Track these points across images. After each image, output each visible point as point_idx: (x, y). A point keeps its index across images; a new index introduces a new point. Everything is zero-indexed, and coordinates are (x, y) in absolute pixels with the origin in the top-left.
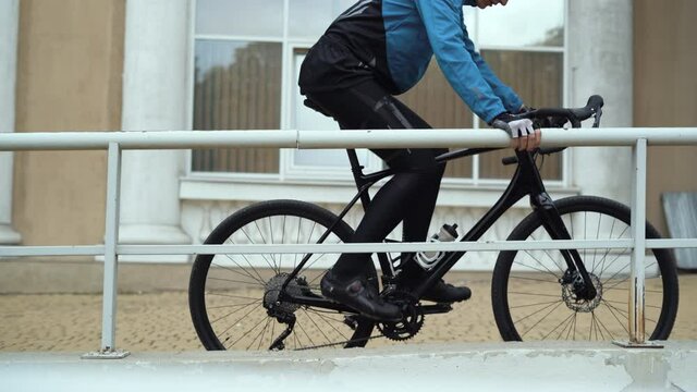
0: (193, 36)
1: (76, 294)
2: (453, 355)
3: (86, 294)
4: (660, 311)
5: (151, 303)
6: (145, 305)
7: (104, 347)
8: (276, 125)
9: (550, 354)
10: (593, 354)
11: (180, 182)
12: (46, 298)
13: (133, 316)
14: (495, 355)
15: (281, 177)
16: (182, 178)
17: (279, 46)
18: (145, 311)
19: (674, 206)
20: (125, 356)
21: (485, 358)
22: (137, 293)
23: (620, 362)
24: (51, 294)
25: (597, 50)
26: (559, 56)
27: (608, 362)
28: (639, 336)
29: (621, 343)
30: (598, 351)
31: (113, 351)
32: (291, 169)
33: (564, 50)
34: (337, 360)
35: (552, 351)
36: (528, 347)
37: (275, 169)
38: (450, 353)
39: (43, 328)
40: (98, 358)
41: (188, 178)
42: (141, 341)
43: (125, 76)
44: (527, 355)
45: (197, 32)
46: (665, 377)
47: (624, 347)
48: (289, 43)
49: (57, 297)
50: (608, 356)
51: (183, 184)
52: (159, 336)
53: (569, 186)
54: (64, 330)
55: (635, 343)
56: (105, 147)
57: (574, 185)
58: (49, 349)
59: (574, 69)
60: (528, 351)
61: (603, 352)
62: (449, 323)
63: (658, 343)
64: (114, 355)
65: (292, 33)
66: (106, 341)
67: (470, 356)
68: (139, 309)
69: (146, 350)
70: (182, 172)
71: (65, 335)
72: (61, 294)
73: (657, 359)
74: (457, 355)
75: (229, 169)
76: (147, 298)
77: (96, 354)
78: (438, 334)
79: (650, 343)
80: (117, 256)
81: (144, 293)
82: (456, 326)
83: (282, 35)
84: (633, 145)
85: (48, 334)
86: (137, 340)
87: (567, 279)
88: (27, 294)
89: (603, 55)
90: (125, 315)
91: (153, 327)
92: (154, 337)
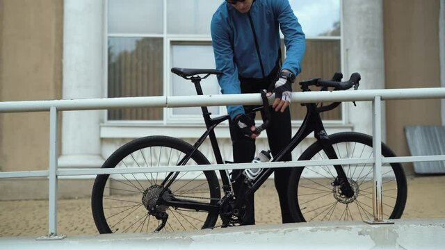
0: (107, 35)
1: (36, 200)
2: (265, 232)
3: (42, 200)
4: (395, 200)
5: (84, 205)
6: (79, 206)
7: (50, 233)
8: (160, 93)
9: (324, 229)
10: (351, 228)
11: (100, 127)
12: (16, 203)
13: (71, 213)
14: (291, 231)
15: (164, 122)
16: (102, 124)
17: (162, 39)
18: (79, 210)
19: (412, 135)
20: (64, 238)
21: (285, 233)
22: (74, 198)
23: (368, 233)
24: (20, 200)
25: (361, 37)
26: (338, 42)
27: (360, 234)
28: (379, 217)
29: (369, 221)
30: (353, 227)
31: (56, 235)
32: (171, 117)
33: (341, 38)
34: (194, 237)
35: (326, 227)
36: (310, 226)
37: (161, 118)
38: (264, 230)
39: (14, 222)
40: (46, 240)
41: (105, 124)
42: (76, 229)
43: (64, 61)
44: (311, 231)
45: (109, 32)
46: (396, 242)
47: (370, 224)
48: (167, 37)
49: (24, 202)
50: (360, 230)
51: (103, 129)
52: (87, 225)
53: (346, 123)
54: (27, 222)
55: (377, 221)
56: (48, 110)
57: (349, 123)
58: (18, 235)
59: (347, 50)
60: (311, 228)
61: (356, 228)
62: (269, 212)
63: (391, 221)
64: (56, 237)
65: (169, 32)
66: (51, 229)
67: (275, 232)
68: (75, 208)
69: (78, 234)
70: (101, 121)
71: (28, 226)
72: (26, 200)
73: (390, 231)
74: (268, 232)
75: (131, 119)
76: (80, 201)
77: (45, 238)
78: (261, 219)
79: (386, 221)
80: (57, 176)
81: (79, 198)
82: (273, 213)
83: (162, 33)
84: (373, 100)
85: (17, 226)
86: (73, 228)
87: (336, 183)
88: (6, 201)
89: (365, 40)
90: (65, 213)
91: (84, 220)
92: (84, 226)
